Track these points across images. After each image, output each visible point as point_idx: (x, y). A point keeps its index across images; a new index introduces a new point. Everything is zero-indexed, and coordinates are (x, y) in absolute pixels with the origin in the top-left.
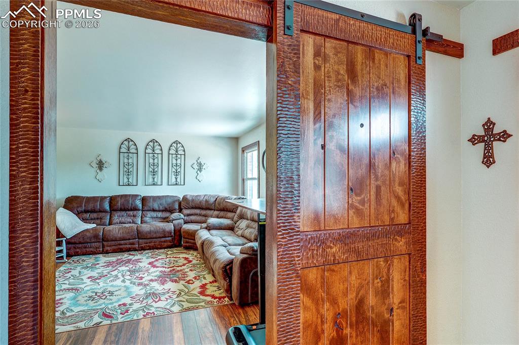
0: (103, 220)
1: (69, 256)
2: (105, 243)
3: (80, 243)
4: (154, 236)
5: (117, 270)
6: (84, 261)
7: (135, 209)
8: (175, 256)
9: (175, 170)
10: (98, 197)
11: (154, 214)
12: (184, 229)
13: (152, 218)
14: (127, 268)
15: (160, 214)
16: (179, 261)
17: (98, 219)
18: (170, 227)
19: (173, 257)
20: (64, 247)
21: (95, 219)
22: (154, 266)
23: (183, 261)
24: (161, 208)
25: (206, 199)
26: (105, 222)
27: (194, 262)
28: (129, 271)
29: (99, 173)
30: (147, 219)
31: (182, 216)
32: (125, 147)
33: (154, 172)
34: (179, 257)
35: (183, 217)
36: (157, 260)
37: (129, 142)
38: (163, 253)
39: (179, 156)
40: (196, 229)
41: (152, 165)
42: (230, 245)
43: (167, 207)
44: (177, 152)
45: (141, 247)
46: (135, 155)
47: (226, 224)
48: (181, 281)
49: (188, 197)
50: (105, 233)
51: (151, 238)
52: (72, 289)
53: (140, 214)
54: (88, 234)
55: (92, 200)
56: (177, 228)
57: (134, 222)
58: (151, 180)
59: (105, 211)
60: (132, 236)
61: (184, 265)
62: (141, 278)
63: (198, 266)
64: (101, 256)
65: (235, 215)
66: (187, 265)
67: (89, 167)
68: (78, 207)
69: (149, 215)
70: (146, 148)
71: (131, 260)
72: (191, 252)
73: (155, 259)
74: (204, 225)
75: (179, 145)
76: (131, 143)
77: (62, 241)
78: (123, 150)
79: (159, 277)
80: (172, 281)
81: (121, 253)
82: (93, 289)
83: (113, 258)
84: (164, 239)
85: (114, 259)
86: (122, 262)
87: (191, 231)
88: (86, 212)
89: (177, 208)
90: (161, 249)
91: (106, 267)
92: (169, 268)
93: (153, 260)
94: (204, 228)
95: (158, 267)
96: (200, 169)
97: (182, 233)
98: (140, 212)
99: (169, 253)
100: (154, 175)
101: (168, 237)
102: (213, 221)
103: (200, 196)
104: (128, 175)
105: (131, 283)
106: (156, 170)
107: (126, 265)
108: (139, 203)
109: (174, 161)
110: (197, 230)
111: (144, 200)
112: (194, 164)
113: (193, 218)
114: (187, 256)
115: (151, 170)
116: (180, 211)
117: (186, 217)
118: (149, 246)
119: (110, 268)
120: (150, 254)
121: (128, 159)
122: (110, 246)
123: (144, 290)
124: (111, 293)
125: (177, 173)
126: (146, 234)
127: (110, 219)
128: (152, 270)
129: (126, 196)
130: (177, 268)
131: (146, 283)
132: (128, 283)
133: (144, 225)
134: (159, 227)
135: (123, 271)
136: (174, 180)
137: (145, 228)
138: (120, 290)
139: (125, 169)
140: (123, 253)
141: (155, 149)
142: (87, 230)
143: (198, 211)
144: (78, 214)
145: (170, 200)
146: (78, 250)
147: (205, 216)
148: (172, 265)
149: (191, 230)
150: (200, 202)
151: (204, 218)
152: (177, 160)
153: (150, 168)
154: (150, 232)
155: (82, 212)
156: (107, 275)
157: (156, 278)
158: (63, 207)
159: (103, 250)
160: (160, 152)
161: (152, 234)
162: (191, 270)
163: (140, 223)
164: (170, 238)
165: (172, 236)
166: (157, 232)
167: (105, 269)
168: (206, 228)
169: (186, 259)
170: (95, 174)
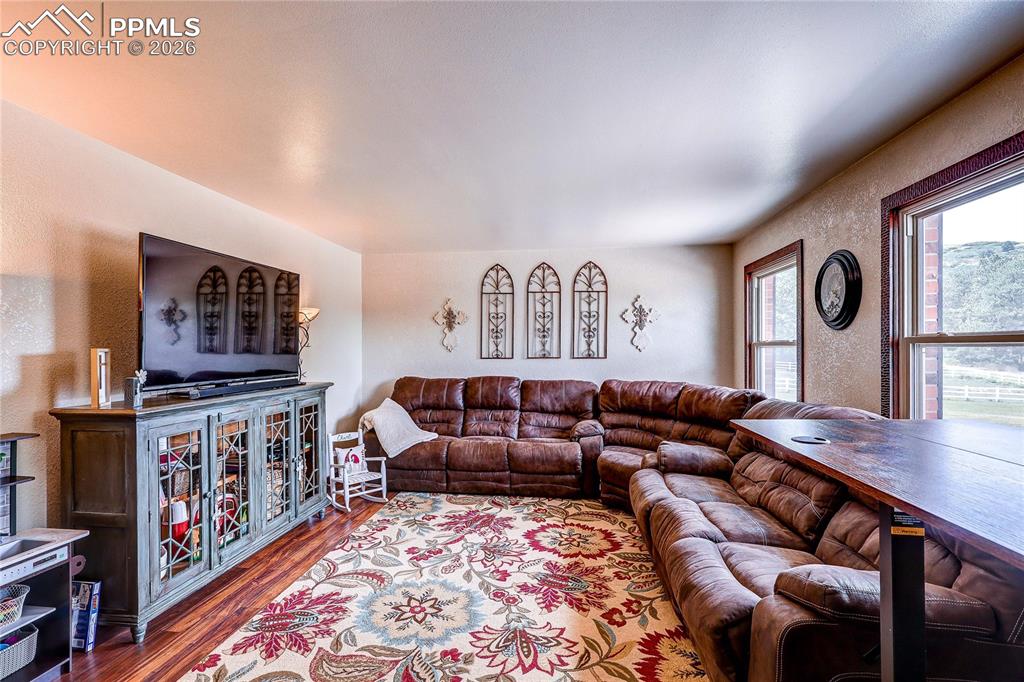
0: (452, 426)
1: (393, 490)
2: (451, 474)
3: (410, 469)
4: (541, 468)
5: (462, 542)
6: (414, 505)
7: (508, 406)
8: (582, 523)
9: (585, 326)
10: (445, 380)
11: (544, 419)
12: (603, 460)
13: (540, 426)
14: (482, 540)
15: (554, 421)
16: (590, 540)
17: (443, 422)
18: (574, 451)
19: (578, 525)
20: (383, 475)
21: (438, 422)
22: (536, 545)
23: (598, 543)
24: (558, 407)
25: (655, 393)
26: (456, 430)
27: (626, 548)
28: (484, 548)
29: (449, 334)
30: (529, 429)
31: (601, 428)
32: (493, 283)
33: (544, 331)
34: (592, 529)
35: (603, 431)
36: (543, 529)
37: (498, 272)
38: (557, 510)
39: (594, 295)
40: (631, 464)
41: (585, 316)
42: (729, 536)
43: (570, 406)
44: (590, 286)
45: (515, 489)
46: (509, 297)
47: (708, 461)
48: (592, 609)
49: (614, 385)
50: (450, 452)
51: (534, 473)
52: (374, 576)
53: (517, 417)
54: (422, 452)
55: (435, 384)
56: (588, 455)
57: (504, 434)
58: (539, 347)
59: (456, 408)
60: (497, 464)
61: (602, 554)
62: (505, 575)
63: (637, 564)
64: (443, 497)
65: (731, 438)
66: (609, 554)
67: (432, 323)
68: (412, 398)
69: (533, 422)
70: (529, 283)
71: (492, 517)
72: (620, 517)
73: (539, 525)
74: (651, 458)
75: (594, 271)
76: (502, 273)
77: (380, 462)
78: (488, 289)
79: (543, 582)
80: (571, 603)
81: (479, 497)
82: (408, 585)
83: (460, 506)
84: (561, 477)
85: (462, 510)
86: (475, 520)
87: (619, 469)
88: (426, 407)
89: (590, 408)
90: (554, 497)
91: (446, 530)
92: (566, 556)
93: (535, 526)
94: (651, 467)
95: (542, 549)
96: (640, 323)
97: (599, 468)
98: (517, 414)
99: (572, 511)
100: (544, 336)
101: (570, 474)
102: (673, 449)
103: (640, 383)
104: (497, 337)
105: (481, 585)
106: (594, 326)
107: (483, 529)
108: (514, 395)
109: (585, 307)
110: (635, 469)
111: (526, 388)
112: (627, 311)
113: (623, 433)
114: (609, 527)
115: (538, 326)
116: (597, 415)
117: (608, 431)
118: (530, 489)
119: (452, 532)
120: (532, 508)
121: (497, 306)
122: (459, 480)
123: (504, 615)
124: (437, 606)
125: (590, 333)
126: (525, 463)
127: (464, 424)
128: (532, 554)
129: (491, 379)
130: (585, 560)
131: (513, 592)
132: (474, 585)
133: (521, 443)
134: (551, 449)
135: (473, 545)
136: (583, 347)
137: (524, 448)
138: (455, 600)
139: (492, 327)
140: (482, 498)
141: (546, 282)
142: (422, 445)
143: (636, 420)
144: (412, 411)
145: (574, 391)
146: (406, 481)
147: (654, 431)
148: (574, 550)
149: (621, 465)
150: (641, 399)
151: (649, 438)
152: (589, 304)
153: (537, 324)
154: (533, 460)
155: (419, 408)
156: (440, 551)
157: (535, 582)
158: (392, 398)
159: (447, 487)
160: (556, 289)
161: (537, 464)
162: (617, 575)
163: (515, 436)
164: (574, 476)
165: (577, 473)
166: (547, 460)
167: (443, 532)
168: (656, 467)
169: (608, 535)
170: (441, 336)
